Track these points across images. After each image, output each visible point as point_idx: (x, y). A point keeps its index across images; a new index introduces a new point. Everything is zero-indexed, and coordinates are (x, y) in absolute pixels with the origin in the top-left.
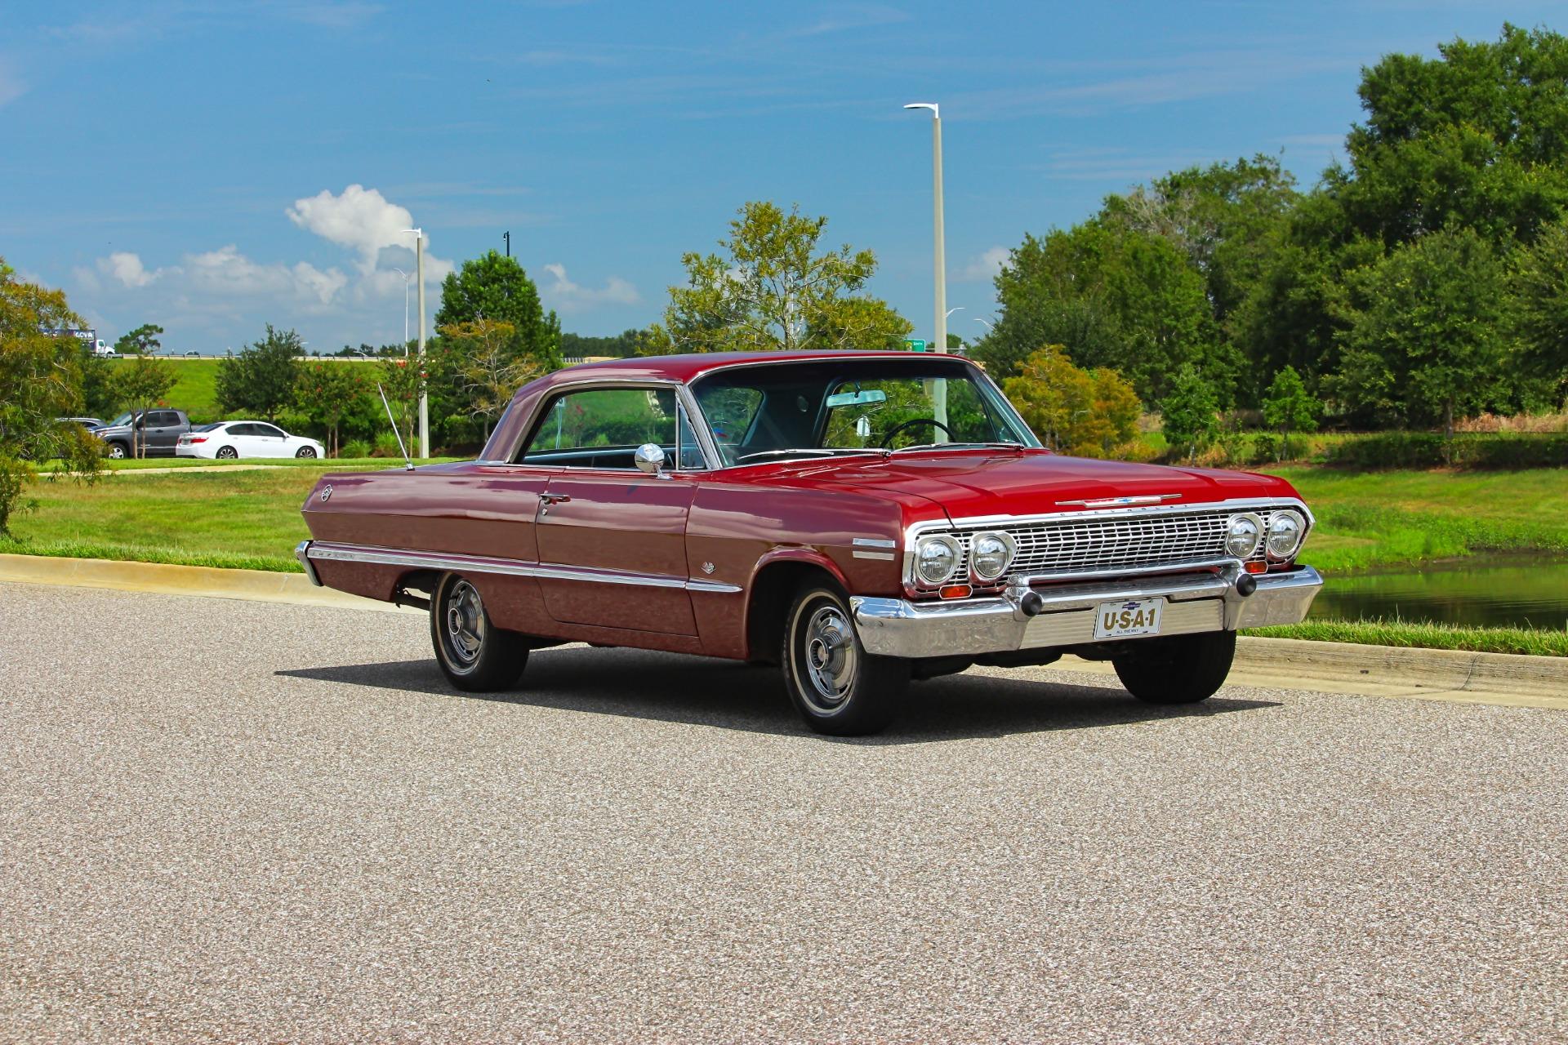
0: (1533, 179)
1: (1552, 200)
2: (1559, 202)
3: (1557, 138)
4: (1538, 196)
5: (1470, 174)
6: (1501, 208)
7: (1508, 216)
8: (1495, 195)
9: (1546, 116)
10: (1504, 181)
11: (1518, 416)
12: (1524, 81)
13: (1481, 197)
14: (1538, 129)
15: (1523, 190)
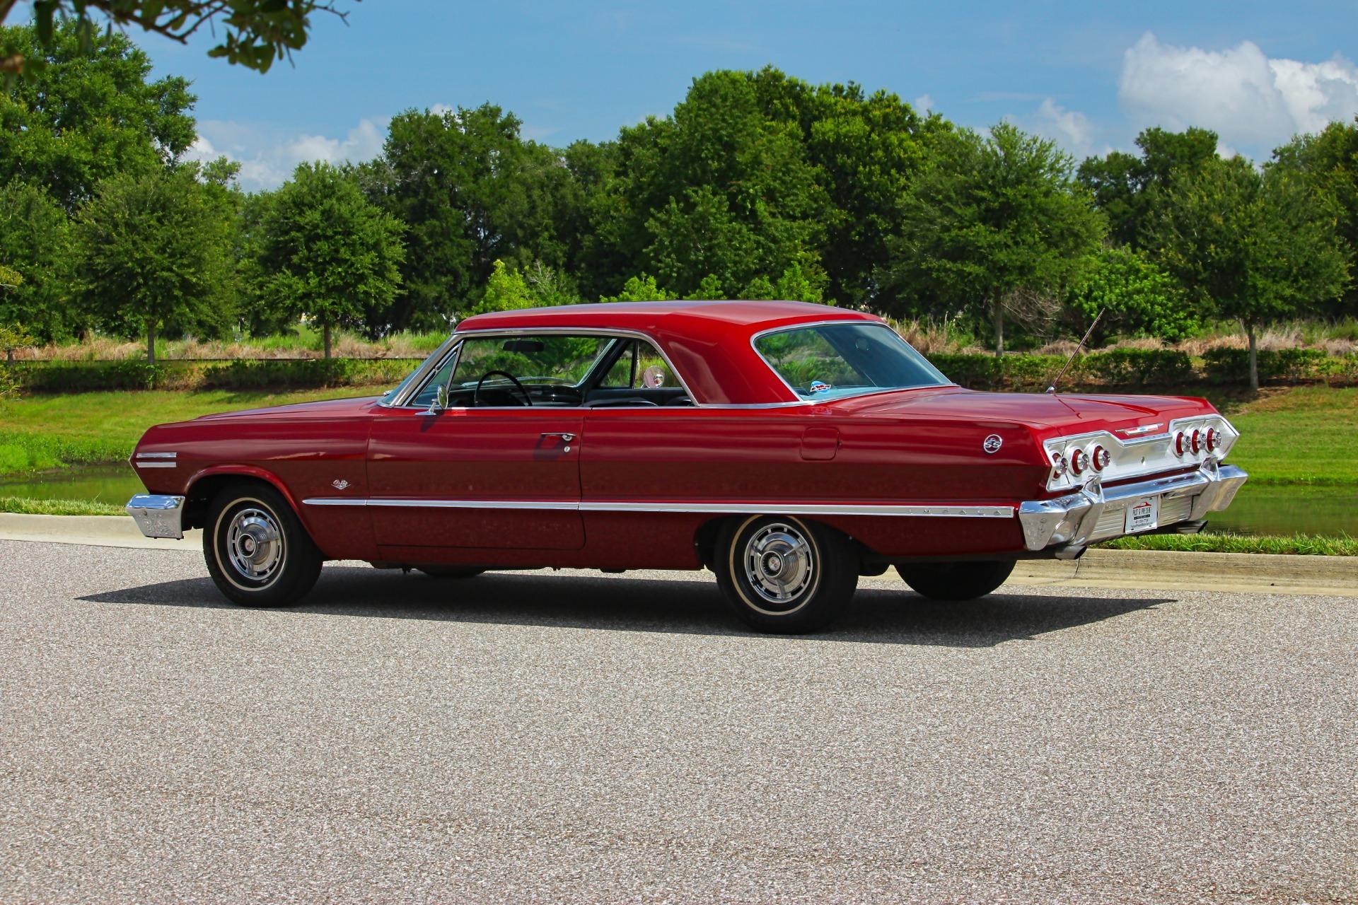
0: (65, 143)
1: (79, 161)
2: (85, 163)
3: (81, 108)
4: (68, 158)
5: (9, 139)
6: (33, 168)
7: (40, 175)
8: (30, 156)
9: (72, 89)
10: (37, 145)
11: (48, 347)
12: (49, 58)
13: (18, 159)
14: (64, 100)
15: (55, 152)
